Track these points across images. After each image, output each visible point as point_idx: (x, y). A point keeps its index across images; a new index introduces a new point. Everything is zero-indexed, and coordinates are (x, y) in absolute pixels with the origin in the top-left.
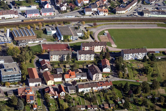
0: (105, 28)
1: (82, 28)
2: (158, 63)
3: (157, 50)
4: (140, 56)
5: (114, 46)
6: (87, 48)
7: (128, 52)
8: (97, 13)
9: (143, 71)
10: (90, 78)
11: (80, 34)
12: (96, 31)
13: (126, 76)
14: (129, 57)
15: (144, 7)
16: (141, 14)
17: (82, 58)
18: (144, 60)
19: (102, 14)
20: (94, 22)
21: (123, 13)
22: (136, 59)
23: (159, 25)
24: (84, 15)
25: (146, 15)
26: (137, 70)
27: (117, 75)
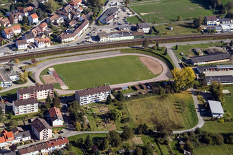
0: (49, 64)
1: (16, 69)
2: (127, 103)
3: (124, 86)
4: (103, 97)
5: (64, 87)
6: (26, 96)
7: (85, 94)
8: (35, 44)
9: (109, 117)
10: (35, 137)
11: (14, 78)
12: (36, 71)
13: (86, 127)
14: (87, 100)
15: (99, 29)
16: (97, 38)
17: (21, 110)
18: (108, 102)
19: (42, 46)
20: (32, 58)
21: (71, 40)
22: (97, 102)
23: (122, 51)
24: (17, 49)
25: (103, 40)
26: (100, 117)
27: (74, 128)
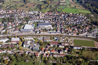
0: (73, 39)
1: (66, 38)
2: (84, 51)
3: (86, 47)
4: (79, 48)
5: (73, 44)
6: (63, 44)
8: (73, 34)
9: (78, 53)
10: (59, 53)
11: (64, 40)
12: (69, 39)
13: (71, 53)
14: (75, 48)
15: (89, 34)
17: (60, 46)
19: (74, 35)
20: (70, 37)
21: (81, 35)
23: (91, 40)
24: (68, 34)
25: (88, 36)
26: (76, 52)
27: (68, 53)
